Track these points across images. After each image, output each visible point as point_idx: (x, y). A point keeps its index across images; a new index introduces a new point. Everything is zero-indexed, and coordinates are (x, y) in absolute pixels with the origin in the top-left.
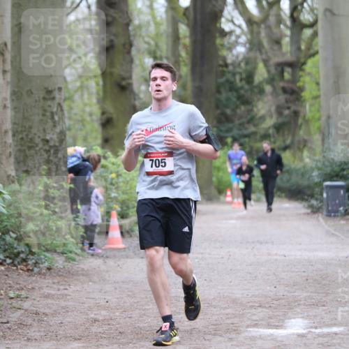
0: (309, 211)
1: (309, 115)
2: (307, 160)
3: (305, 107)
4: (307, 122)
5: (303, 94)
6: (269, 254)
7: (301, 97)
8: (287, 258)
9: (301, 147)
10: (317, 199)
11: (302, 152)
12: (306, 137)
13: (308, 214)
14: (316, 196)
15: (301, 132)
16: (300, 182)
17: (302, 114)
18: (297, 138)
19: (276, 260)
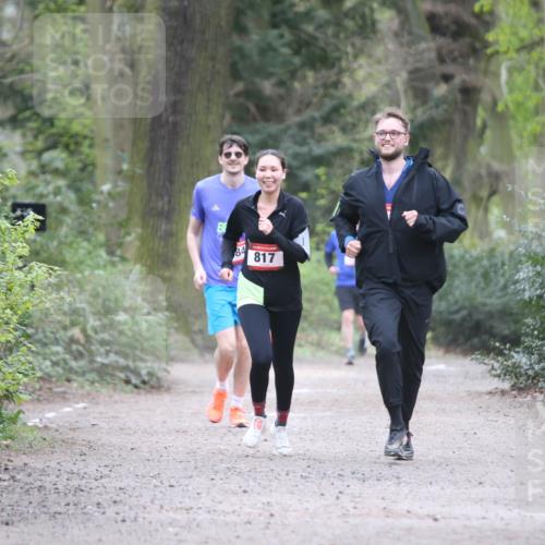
0: (506, 385)
1: (507, 99)
2: (500, 233)
3: (497, 75)
4: (501, 118)
5: (490, 37)
6: (388, 513)
7: (486, 45)
8: (442, 523)
9: (484, 193)
10: (529, 351)
11: (486, 210)
12: (496, 166)
13: (503, 393)
14: (527, 341)
15: (483, 150)
16: (479, 299)
17: (485, 97)
18: (470, 167)
19: (409, 530)
